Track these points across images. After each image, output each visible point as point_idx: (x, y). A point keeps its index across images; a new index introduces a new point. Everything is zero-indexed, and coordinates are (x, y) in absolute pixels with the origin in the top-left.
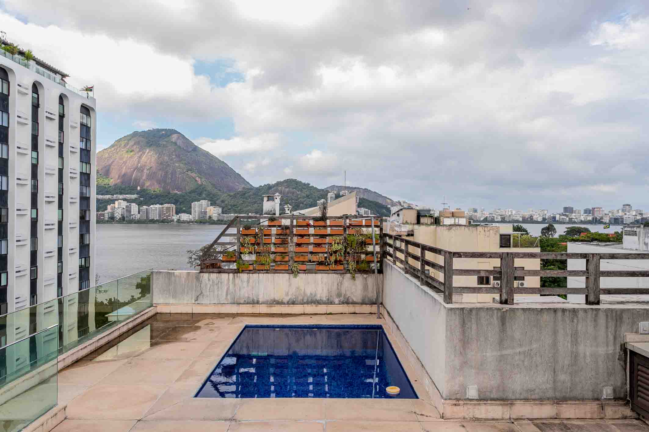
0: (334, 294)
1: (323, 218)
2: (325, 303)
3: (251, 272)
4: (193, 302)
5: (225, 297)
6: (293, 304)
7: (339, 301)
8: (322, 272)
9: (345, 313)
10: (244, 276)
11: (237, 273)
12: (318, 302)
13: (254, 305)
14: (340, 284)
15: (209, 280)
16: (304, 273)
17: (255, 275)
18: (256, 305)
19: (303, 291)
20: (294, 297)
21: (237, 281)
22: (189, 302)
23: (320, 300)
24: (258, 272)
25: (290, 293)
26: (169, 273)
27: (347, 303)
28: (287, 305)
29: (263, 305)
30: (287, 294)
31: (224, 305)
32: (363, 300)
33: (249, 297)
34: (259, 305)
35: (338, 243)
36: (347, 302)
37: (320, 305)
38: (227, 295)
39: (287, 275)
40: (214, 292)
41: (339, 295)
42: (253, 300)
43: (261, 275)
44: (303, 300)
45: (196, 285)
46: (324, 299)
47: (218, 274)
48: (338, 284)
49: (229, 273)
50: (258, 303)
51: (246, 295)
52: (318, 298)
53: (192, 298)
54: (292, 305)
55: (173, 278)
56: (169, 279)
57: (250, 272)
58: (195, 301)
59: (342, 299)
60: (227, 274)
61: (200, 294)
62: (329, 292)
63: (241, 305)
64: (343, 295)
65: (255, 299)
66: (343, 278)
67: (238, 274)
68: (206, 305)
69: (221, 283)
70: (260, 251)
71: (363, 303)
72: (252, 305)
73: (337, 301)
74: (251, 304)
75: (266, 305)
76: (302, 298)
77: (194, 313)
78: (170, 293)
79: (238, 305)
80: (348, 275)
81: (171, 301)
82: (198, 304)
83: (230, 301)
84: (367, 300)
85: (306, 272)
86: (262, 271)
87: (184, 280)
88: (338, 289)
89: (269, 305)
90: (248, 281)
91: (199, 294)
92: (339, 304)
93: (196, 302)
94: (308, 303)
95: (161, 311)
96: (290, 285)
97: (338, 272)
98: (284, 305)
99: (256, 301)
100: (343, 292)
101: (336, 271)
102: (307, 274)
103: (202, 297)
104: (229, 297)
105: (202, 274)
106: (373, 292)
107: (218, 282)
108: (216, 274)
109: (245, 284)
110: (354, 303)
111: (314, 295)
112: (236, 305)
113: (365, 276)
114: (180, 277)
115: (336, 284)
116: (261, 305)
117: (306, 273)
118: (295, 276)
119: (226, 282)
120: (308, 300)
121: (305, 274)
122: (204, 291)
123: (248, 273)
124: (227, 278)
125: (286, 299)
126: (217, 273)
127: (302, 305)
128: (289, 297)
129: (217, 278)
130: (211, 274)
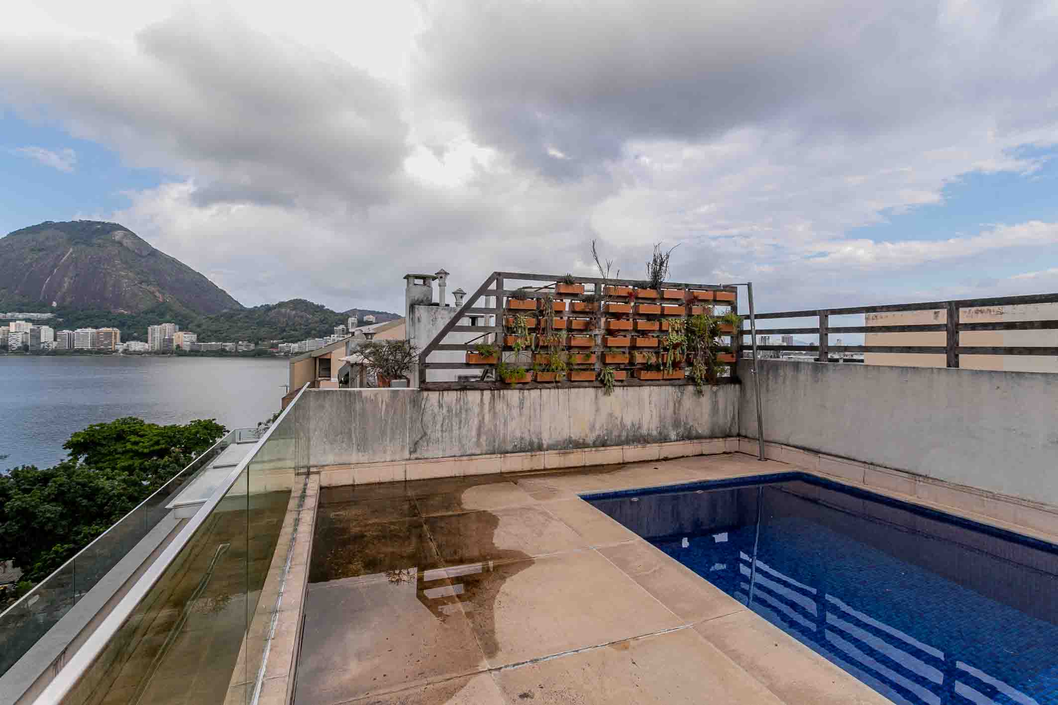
0: (669, 422)
1: (655, 284)
2: (655, 441)
3: (527, 386)
4: (406, 455)
5: (474, 440)
6: (603, 446)
7: (678, 435)
8: (649, 382)
9: (687, 457)
10: (513, 395)
11: (499, 389)
12: (643, 440)
13: (533, 454)
14: (678, 403)
15: (440, 406)
16: (620, 386)
17: (535, 393)
18: (538, 453)
19: (619, 419)
20: (605, 432)
21: (500, 406)
22: (397, 457)
23: (648, 434)
24: (540, 386)
25: (597, 426)
26: (350, 392)
27: (690, 438)
28: (594, 449)
29: (549, 452)
30: (592, 428)
31: (473, 457)
32: (712, 431)
33: (522, 438)
34: (543, 453)
35: (677, 332)
36: (689, 436)
37: (649, 445)
38: (479, 435)
39: (591, 391)
40: (451, 430)
41: (676, 424)
42: (531, 443)
43: (545, 392)
44: (619, 436)
45: (411, 418)
46: (655, 433)
47: (459, 392)
48: (675, 404)
49: (482, 390)
50: (540, 448)
51: (518, 434)
52: (644, 431)
53: (403, 447)
54: (602, 448)
55: (358, 406)
56: (349, 409)
57: (523, 386)
58: (411, 453)
59: (681, 430)
60: (479, 392)
61: (421, 438)
62: (662, 419)
63: (509, 455)
64: (683, 423)
65: (536, 440)
66: (682, 393)
67: (502, 391)
68: (437, 460)
69: (466, 411)
70: (546, 344)
71: (712, 437)
72: (529, 454)
73: (673, 436)
74: (528, 451)
75: (557, 451)
76: (617, 434)
77: (411, 481)
78: (350, 438)
79: (502, 456)
80: (691, 388)
81: (355, 457)
82: (416, 459)
83: (485, 448)
84: (717, 430)
85: (625, 383)
86: (546, 385)
87: (384, 407)
88: (675, 413)
89: (562, 451)
90: (521, 406)
91: (419, 436)
92: (677, 440)
93: (414, 456)
94: (627, 442)
95: (330, 483)
96: (597, 410)
97: (677, 382)
98: (589, 449)
99: (536, 446)
100: (683, 418)
101: (671, 382)
102: (625, 388)
103: (425, 444)
104: (483, 438)
105: (425, 394)
106: (725, 416)
107: (461, 409)
108: (455, 392)
109: (515, 412)
110: (699, 437)
111: (637, 426)
112: (499, 456)
113: (715, 388)
114: (374, 402)
115: (671, 404)
116: (546, 452)
117: (624, 386)
118: (607, 393)
119: (476, 410)
120: (627, 436)
121: (622, 388)
122: (429, 432)
123: (521, 389)
124: (478, 401)
125: (590, 439)
126: (456, 390)
127: (621, 447)
128: (597, 433)
129: (458, 400)
130: (445, 393)
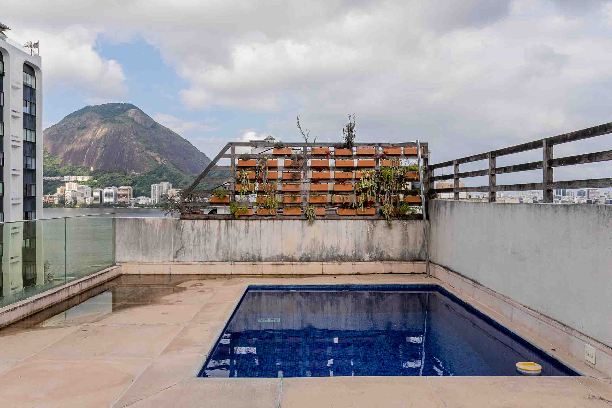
0: (363, 246)
1: (349, 145)
2: (350, 260)
3: (251, 218)
4: (172, 259)
5: (214, 251)
6: (307, 261)
7: (370, 257)
8: (346, 217)
9: (378, 274)
10: (241, 224)
11: (231, 220)
12: (342, 259)
13: (254, 263)
14: (371, 234)
15: (193, 229)
16: (322, 219)
17: (257, 223)
18: (257, 263)
19: (321, 242)
20: (309, 252)
21: (231, 231)
22: (166, 260)
23: (345, 255)
24: (260, 218)
25: (304, 247)
26: (138, 219)
27: (382, 260)
28: (299, 263)
29: (266, 263)
30: (299, 248)
31: (213, 263)
32: (402, 255)
33: (247, 253)
34: (261, 263)
35: (368, 179)
36: (381, 258)
37: (343, 263)
38: (217, 249)
39: (298, 223)
40: (199, 245)
41: (370, 249)
42: (253, 257)
43: (264, 223)
44: (321, 255)
45: (175, 235)
46: (350, 254)
47: (204, 221)
48: (368, 234)
49: (220, 220)
50: (260, 260)
51: (244, 249)
52: (341, 253)
53: (170, 254)
54: (306, 263)
55: (143, 228)
56: (139, 230)
57: (248, 217)
58: (174, 258)
59: (374, 254)
60: (218, 221)
61: (180, 249)
62: (357, 245)
63: (236, 263)
64: (375, 249)
65: (257, 255)
66: (375, 226)
67: (233, 221)
68: (189, 264)
69: (209, 233)
70: (262, 190)
71: (402, 259)
72: (251, 263)
73: (366, 257)
74: (249, 261)
75: (271, 263)
76: (319, 253)
77: (173, 275)
78: (139, 247)
79: (232, 263)
80: (382, 222)
81: (141, 258)
82: (178, 262)
83: (221, 257)
84: (407, 255)
85: (325, 217)
86: (265, 218)
87: (158, 230)
88: (368, 240)
89: (275, 263)
90: (247, 231)
91: (180, 248)
92: (370, 261)
93: (176, 260)
94: (327, 259)
95: (127, 272)
96: (303, 236)
97: (369, 217)
98: (296, 263)
99: (257, 258)
100: (375, 245)
101: (365, 217)
102: (326, 221)
103: (183, 253)
104: (220, 251)
105: (183, 221)
106: (415, 245)
107: (206, 231)
108: (202, 221)
109: (242, 235)
110: (390, 260)
111: (335, 249)
112: (230, 263)
113: (405, 223)
114: (152, 226)
115: (365, 234)
116: (263, 263)
117: (325, 219)
118: (311, 223)
119: (216, 233)
120: (327, 255)
121: (323, 220)
122: (185, 246)
123: (246, 220)
124: (217, 226)
125: (297, 256)
126: (203, 219)
127: (321, 263)
128: (303, 251)
129: (204, 226)
130: (196, 221)
